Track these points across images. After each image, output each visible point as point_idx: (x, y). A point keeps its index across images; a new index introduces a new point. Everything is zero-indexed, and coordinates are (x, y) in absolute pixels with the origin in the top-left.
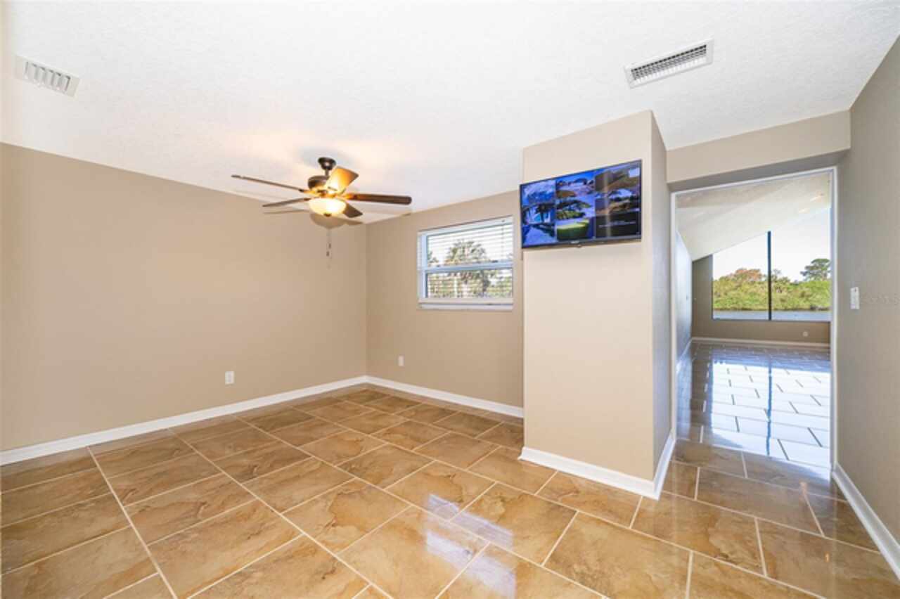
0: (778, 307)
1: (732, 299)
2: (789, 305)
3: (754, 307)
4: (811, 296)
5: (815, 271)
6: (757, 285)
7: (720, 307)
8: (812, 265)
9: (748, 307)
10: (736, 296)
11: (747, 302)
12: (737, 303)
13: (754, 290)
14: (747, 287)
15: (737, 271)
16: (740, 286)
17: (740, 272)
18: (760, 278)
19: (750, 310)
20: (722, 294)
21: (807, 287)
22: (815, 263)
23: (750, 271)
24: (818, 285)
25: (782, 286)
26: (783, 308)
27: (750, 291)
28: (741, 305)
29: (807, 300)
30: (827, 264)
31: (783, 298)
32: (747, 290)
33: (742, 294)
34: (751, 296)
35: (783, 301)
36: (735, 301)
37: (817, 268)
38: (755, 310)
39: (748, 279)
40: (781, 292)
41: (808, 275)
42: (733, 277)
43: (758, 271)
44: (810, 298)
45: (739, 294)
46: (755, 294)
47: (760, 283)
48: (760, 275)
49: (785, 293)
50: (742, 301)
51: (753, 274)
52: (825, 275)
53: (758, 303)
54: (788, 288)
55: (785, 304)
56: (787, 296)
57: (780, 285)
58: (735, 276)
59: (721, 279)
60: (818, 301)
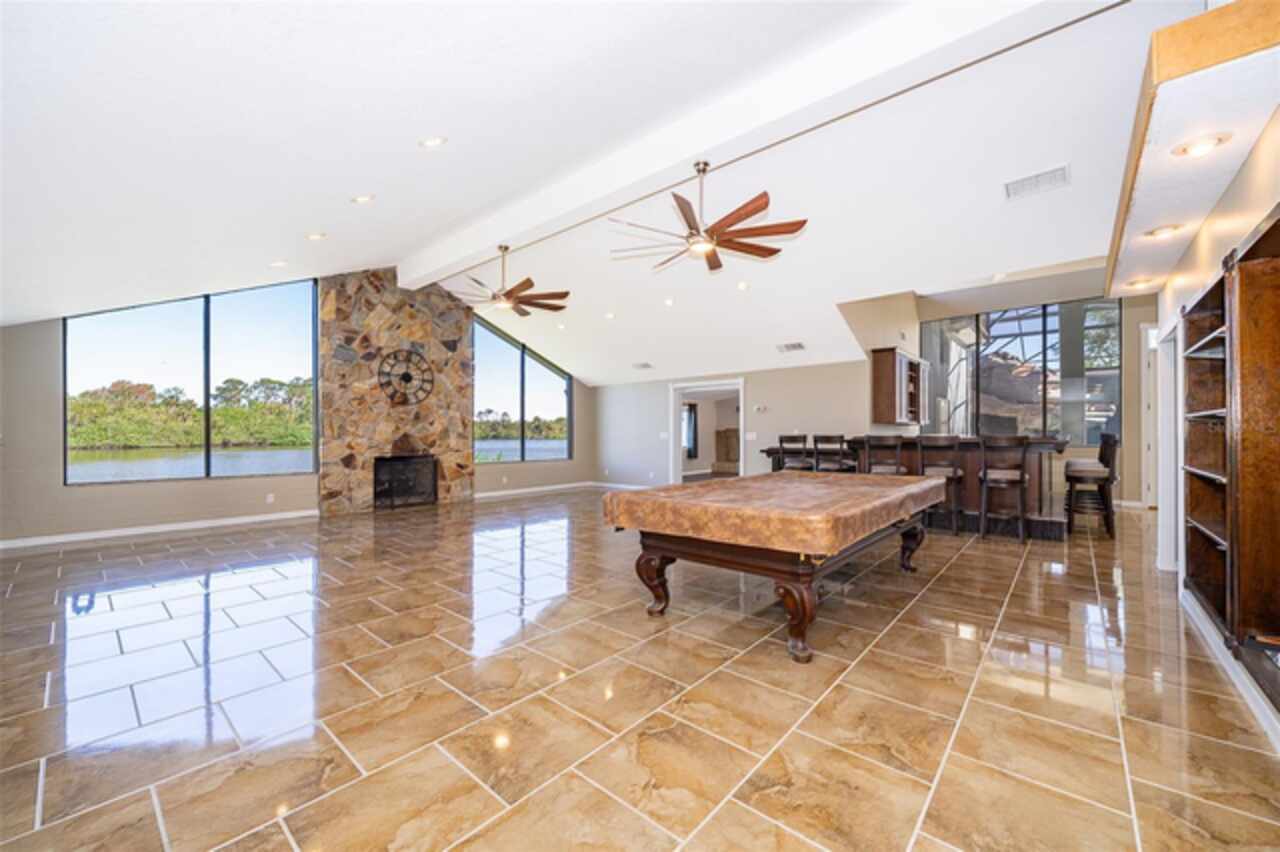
0: (180, 443)
1: (105, 430)
2: (197, 439)
3: (143, 442)
4: (223, 427)
5: (228, 395)
6: (149, 409)
7: (82, 444)
8: (224, 386)
9: (134, 442)
10: (115, 425)
11: (132, 435)
12: (113, 437)
13: (145, 417)
14: (133, 411)
15: (115, 385)
16: (120, 409)
17: (119, 388)
18: (153, 399)
19: (137, 447)
20: (85, 421)
21: (219, 415)
22: (228, 384)
23: (139, 385)
24: (231, 413)
25: (187, 412)
26: (188, 444)
27: (138, 418)
28: (122, 441)
29: (219, 432)
30: (241, 387)
31: (187, 429)
32: (133, 415)
33: (125, 422)
34: (140, 427)
35: (187, 433)
36: (110, 434)
37: (230, 391)
38: (146, 447)
39: (133, 398)
40: (185, 420)
41: (219, 399)
42: (106, 393)
43: (151, 387)
44: (223, 430)
45: (117, 422)
46: (145, 422)
47: (154, 406)
48: (154, 393)
49: (190, 423)
50: (124, 434)
51: (142, 392)
52: (239, 401)
53: (150, 437)
54: (195, 416)
55: (191, 438)
56: (193, 427)
57: (183, 410)
58: (110, 392)
59: (84, 395)
60: (233, 434)
